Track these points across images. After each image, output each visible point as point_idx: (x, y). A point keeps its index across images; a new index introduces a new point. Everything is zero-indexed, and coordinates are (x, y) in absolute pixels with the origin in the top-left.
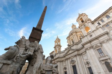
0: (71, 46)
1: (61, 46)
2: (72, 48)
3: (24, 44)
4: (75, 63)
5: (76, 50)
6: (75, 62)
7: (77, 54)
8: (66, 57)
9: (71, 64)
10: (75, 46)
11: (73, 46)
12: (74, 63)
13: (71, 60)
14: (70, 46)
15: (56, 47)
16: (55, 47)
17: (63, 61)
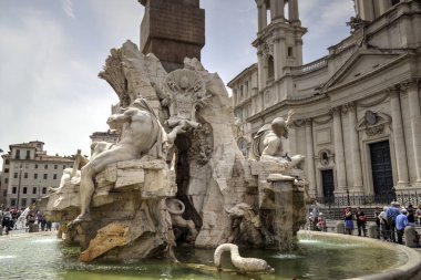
0: (374, 28)
1: (304, 31)
2: (382, 41)
3: (148, 82)
4: (387, 130)
5: (404, 54)
6: (391, 121)
7: (409, 77)
8: (333, 98)
9: (364, 136)
10: (404, 25)
11: (387, 27)
12: (381, 130)
13: (362, 114)
14: (367, 25)
15: (269, 41)
16: (259, 43)
17: (311, 121)
